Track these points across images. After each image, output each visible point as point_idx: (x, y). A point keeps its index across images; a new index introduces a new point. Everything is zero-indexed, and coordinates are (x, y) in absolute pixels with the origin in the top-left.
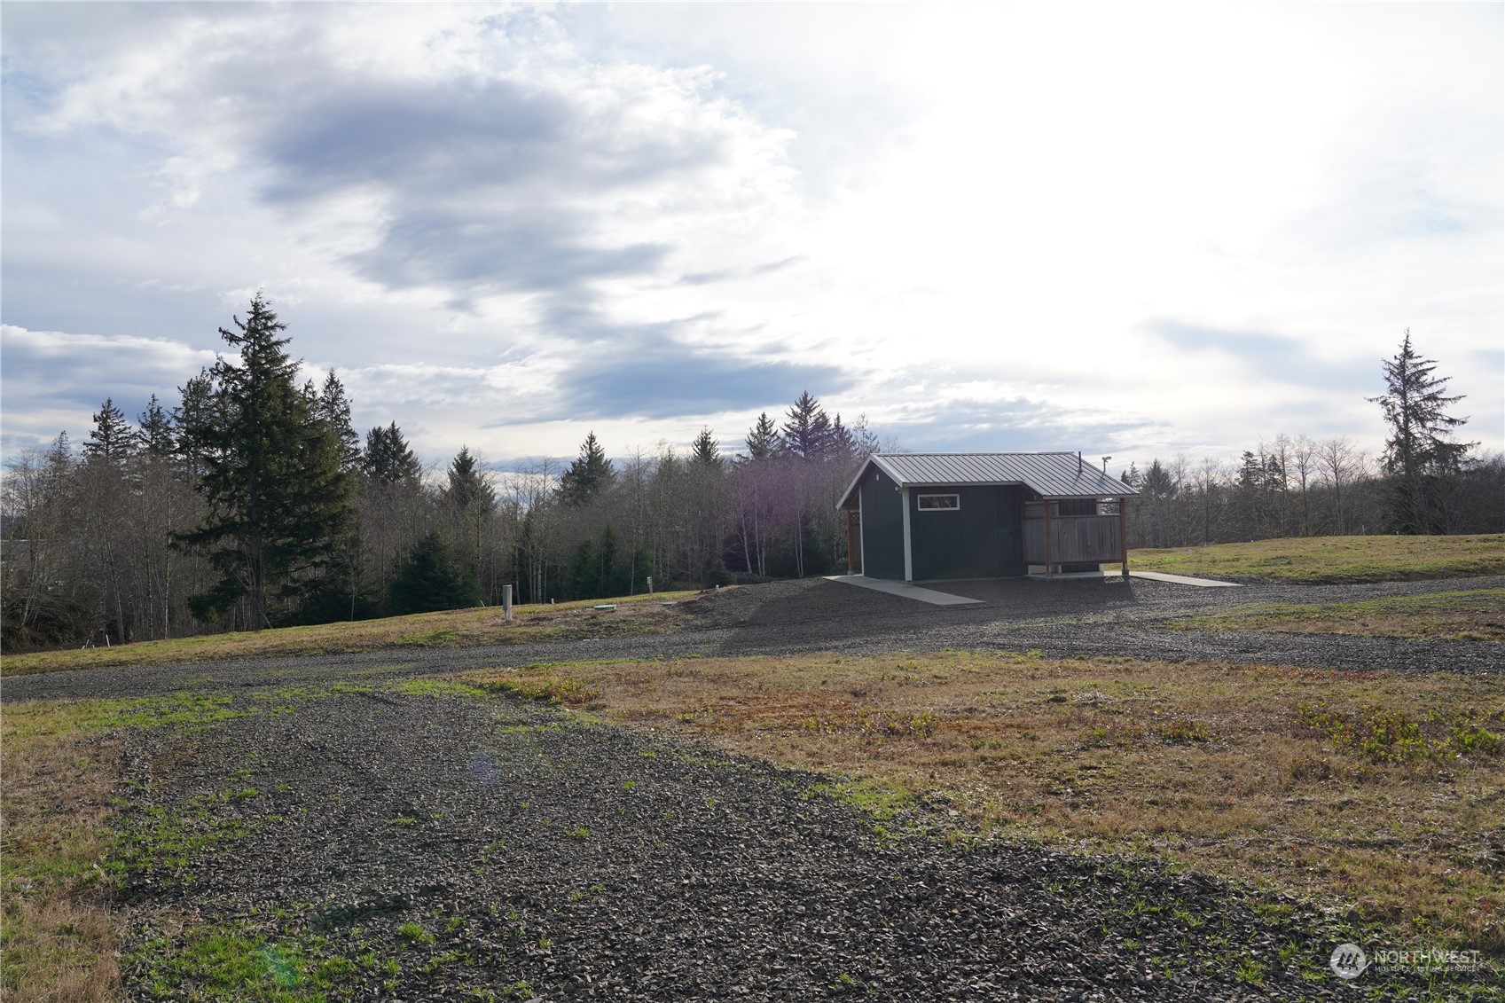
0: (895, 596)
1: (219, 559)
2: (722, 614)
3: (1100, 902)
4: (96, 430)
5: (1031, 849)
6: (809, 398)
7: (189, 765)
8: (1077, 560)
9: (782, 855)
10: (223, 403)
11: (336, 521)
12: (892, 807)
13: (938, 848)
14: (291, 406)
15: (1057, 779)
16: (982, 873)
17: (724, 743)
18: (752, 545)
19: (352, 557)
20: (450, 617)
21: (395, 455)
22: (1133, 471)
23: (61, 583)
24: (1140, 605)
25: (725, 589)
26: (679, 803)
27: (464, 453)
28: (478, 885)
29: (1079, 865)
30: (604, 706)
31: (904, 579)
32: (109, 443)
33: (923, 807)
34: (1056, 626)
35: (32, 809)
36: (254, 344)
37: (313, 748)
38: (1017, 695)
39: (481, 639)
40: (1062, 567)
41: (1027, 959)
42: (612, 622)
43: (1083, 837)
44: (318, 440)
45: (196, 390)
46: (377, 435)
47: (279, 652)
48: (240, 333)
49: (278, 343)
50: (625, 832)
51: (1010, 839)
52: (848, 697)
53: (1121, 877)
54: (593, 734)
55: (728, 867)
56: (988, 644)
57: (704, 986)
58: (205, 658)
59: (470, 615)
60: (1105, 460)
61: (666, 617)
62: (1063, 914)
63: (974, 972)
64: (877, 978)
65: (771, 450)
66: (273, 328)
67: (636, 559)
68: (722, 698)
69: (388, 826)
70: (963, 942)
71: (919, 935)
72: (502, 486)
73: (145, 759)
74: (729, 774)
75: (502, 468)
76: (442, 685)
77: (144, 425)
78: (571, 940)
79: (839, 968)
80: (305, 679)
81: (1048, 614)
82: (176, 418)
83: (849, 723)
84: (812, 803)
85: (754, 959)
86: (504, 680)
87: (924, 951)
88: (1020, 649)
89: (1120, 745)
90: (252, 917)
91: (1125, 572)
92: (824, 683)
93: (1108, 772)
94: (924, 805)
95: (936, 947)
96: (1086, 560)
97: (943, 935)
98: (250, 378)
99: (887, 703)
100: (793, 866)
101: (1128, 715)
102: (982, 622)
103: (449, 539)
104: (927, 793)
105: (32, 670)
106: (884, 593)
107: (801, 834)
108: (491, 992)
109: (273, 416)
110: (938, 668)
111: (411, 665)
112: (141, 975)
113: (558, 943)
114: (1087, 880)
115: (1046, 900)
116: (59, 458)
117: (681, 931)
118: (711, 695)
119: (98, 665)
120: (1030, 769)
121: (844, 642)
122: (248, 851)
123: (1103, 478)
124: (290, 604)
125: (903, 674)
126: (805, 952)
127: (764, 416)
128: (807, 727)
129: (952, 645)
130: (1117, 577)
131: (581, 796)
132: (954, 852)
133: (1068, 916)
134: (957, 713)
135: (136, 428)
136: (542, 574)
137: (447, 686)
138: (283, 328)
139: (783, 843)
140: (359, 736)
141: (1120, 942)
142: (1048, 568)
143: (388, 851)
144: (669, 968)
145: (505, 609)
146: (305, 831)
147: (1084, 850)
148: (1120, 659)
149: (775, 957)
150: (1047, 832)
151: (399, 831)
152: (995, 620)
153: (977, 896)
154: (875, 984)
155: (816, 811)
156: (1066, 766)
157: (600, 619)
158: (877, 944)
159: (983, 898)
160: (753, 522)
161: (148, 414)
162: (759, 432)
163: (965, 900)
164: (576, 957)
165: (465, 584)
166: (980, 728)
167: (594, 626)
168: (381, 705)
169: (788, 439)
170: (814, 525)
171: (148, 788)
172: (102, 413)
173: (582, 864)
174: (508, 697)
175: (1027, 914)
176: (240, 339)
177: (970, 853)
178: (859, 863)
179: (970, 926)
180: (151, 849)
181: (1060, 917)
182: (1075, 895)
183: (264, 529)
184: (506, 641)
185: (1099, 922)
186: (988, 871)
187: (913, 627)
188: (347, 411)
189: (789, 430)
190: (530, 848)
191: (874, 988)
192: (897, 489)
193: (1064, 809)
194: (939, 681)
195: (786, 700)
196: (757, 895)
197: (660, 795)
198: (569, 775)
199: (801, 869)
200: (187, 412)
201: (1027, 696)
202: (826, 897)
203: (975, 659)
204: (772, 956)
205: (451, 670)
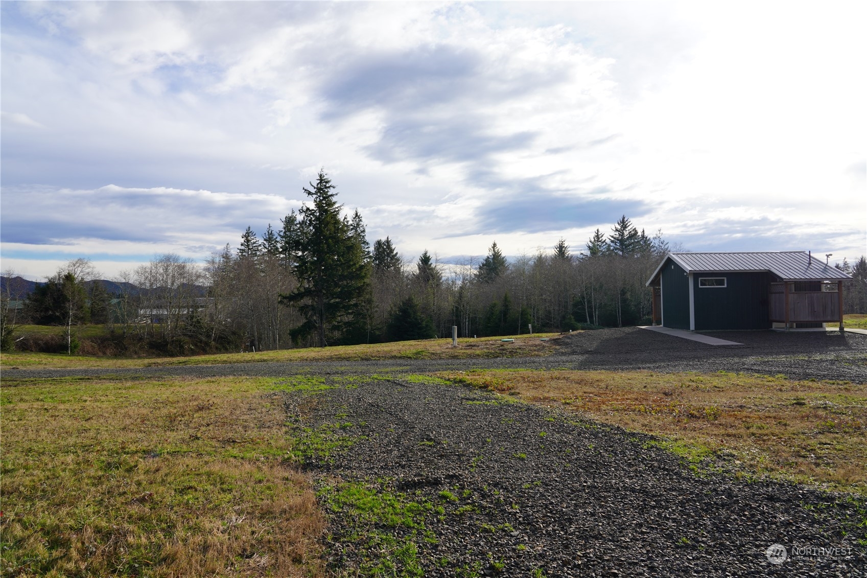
0: (684, 339)
1: (303, 309)
2: (577, 346)
3: (839, 518)
4: (243, 242)
5: (791, 485)
6: (625, 220)
7: (316, 409)
8: (807, 320)
9: (637, 476)
10: (303, 227)
11: (360, 290)
12: (698, 456)
13: (731, 480)
14: (338, 229)
15: (804, 448)
16: (760, 495)
17: (591, 416)
18: (590, 307)
19: (368, 310)
20: (422, 343)
21: (388, 255)
22: (845, 264)
23: (229, 320)
24: (853, 349)
25: (575, 332)
26: (572, 445)
27: (426, 254)
28: (473, 477)
29: (824, 496)
30: (519, 393)
31: (689, 329)
32: (249, 249)
33: (718, 458)
34: (794, 360)
35: (252, 425)
36: (320, 196)
37: (372, 405)
38: (771, 400)
39: (441, 355)
40: (796, 324)
41: (794, 542)
42: (513, 349)
43: (824, 482)
44: (351, 247)
45: (290, 221)
46: (379, 243)
47: (339, 358)
48: (313, 191)
49: (332, 195)
50: (546, 457)
51: (777, 479)
52: (661, 396)
53: (853, 506)
54: (516, 407)
55: (607, 479)
56: (748, 369)
57: (605, 536)
58: (303, 360)
59: (433, 342)
60: (828, 256)
61: (544, 347)
62: (814, 521)
63: (762, 546)
64: (703, 542)
65: (601, 251)
66: (329, 187)
67: (522, 313)
68: (585, 393)
69: (421, 445)
70: (753, 530)
71: (725, 523)
72: (448, 272)
73: (295, 406)
74: (598, 432)
75: (448, 262)
76: (427, 378)
77: (265, 240)
78: (529, 506)
79: (680, 534)
80: (355, 372)
81: (787, 353)
82: (280, 235)
83: (666, 410)
84: (650, 451)
85: (630, 525)
86: (461, 377)
87: (730, 532)
88: (770, 373)
89: (845, 432)
90: (367, 481)
91: (841, 329)
92: (645, 387)
93: (838, 447)
94: (719, 457)
95: (736, 530)
96: (813, 320)
97: (741, 525)
98: (318, 214)
99: (686, 400)
100: (644, 482)
101: (850, 415)
102: (742, 356)
103: (418, 301)
104: (720, 450)
105: (225, 362)
106: (677, 337)
107: (646, 466)
108: (492, 527)
109: (330, 234)
110: (716, 382)
111: (408, 367)
112: (325, 501)
113: (522, 507)
114: (830, 505)
115: (803, 513)
116: (226, 256)
117: (587, 508)
118: (579, 391)
119: (254, 361)
120: (785, 442)
121: (654, 365)
122: (355, 452)
123: (826, 268)
124: (337, 334)
125: (694, 384)
126: (659, 525)
127: (598, 230)
128: (639, 411)
129: (724, 369)
130: (835, 331)
131: (518, 438)
132: (742, 483)
133: (819, 523)
134: (732, 408)
135: (261, 241)
136: (468, 321)
137: (430, 379)
138: (334, 187)
139: (637, 469)
140: (393, 401)
141: (854, 540)
142: (786, 325)
143: (424, 457)
144: (584, 525)
145: (453, 340)
146: (380, 444)
147: (826, 488)
148: (841, 382)
149: (642, 526)
150: (800, 477)
151: (427, 449)
152: (752, 355)
153: (759, 506)
154: (703, 545)
155: (653, 455)
156: (809, 442)
157: (506, 347)
158: (701, 525)
159: (763, 508)
160: (591, 294)
161: (267, 234)
162: (595, 240)
163: (751, 508)
164: (532, 515)
165: (427, 326)
166: (749, 417)
167: (502, 351)
168: (398, 387)
169: (612, 244)
170: (628, 295)
171: (300, 419)
172: (246, 233)
173: (526, 471)
174: (464, 386)
175: (792, 519)
176: (313, 194)
177: (751, 484)
178: (683, 484)
179: (756, 521)
180: (311, 447)
181: (813, 523)
182: (823, 512)
183: (324, 294)
184: (455, 357)
185: (840, 528)
186: (764, 494)
187: (697, 358)
188: (364, 231)
189: (612, 239)
190: (496, 461)
191: (702, 547)
192: (685, 274)
193: (810, 466)
194: (719, 389)
195: (624, 395)
196: (627, 495)
197: (561, 440)
198: (508, 427)
199: (650, 484)
200: (285, 233)
201: (778, 401)
202: (667, 499)
203: (741, 378)
204: (640, 525)
205: (429, 371)
